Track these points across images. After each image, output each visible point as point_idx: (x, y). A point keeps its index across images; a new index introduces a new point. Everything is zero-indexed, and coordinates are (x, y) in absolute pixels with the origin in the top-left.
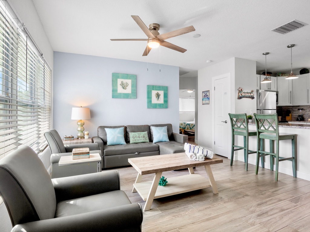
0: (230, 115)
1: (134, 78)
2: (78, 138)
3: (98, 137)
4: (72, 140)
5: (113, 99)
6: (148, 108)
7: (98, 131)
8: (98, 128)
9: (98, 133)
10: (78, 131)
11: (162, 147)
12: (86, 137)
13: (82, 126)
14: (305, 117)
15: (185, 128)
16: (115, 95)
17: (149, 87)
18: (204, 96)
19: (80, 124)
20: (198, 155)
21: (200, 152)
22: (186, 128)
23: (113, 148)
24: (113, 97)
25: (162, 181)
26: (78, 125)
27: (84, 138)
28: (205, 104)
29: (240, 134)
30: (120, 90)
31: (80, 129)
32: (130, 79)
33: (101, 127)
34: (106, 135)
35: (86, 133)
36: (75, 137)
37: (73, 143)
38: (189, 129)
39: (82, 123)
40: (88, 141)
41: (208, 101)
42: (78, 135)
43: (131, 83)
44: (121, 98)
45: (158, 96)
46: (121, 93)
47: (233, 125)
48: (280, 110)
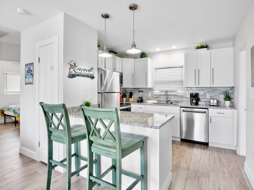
14: (144, 99)
18: (28, 71)
28: (28, 84)
41: (32, 79)
47: (49, 125)
48: (125, 92)
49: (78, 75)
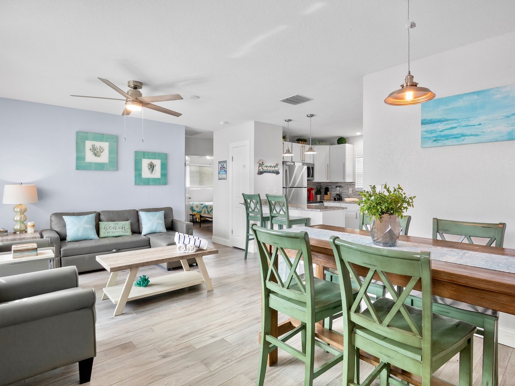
0: (243, 195)
1: (114, 140)
2: (15, 233)
3: (52, 230)
4: (5, 236)
5: (78, 171)
6: (136, 184)
7: (51, 220)
8: (51, 217)
9: (51, 224)
10: (16, 221)
11: (153, 239)
12: (30, 230)
13: (23, 214)
14: (343, 196)
15: (200, 212)
16: (81, 164)
17: (137, 153)
18: (221, 168)
19: (19, 210)
20: (188, 246)
21: (192, 242)
22: (202, 213)
23: (76, 245)
24: (78, 168)
25: (143, 281)
26: (16, 212)
27: (26, 232)
28: (222, 179)
29: (254, 218)
30: (90, 157)
31: (18, 219)
32: (106, 141)
33: (56, 214)
34: (65, 226)
35: (29, 224)
36: (11, 231)
37: (7, 240)
38: (207, 213)
39: (23, 208)
40: (34, 236)
41: (225, 175)
42: (16, 227)
43: (108, 147)
44: (90, 170)
45: (152, 167)
46: (91, 163)
47: (247, 209)
48: (319, 187)
49: (265, 172)
